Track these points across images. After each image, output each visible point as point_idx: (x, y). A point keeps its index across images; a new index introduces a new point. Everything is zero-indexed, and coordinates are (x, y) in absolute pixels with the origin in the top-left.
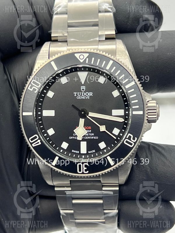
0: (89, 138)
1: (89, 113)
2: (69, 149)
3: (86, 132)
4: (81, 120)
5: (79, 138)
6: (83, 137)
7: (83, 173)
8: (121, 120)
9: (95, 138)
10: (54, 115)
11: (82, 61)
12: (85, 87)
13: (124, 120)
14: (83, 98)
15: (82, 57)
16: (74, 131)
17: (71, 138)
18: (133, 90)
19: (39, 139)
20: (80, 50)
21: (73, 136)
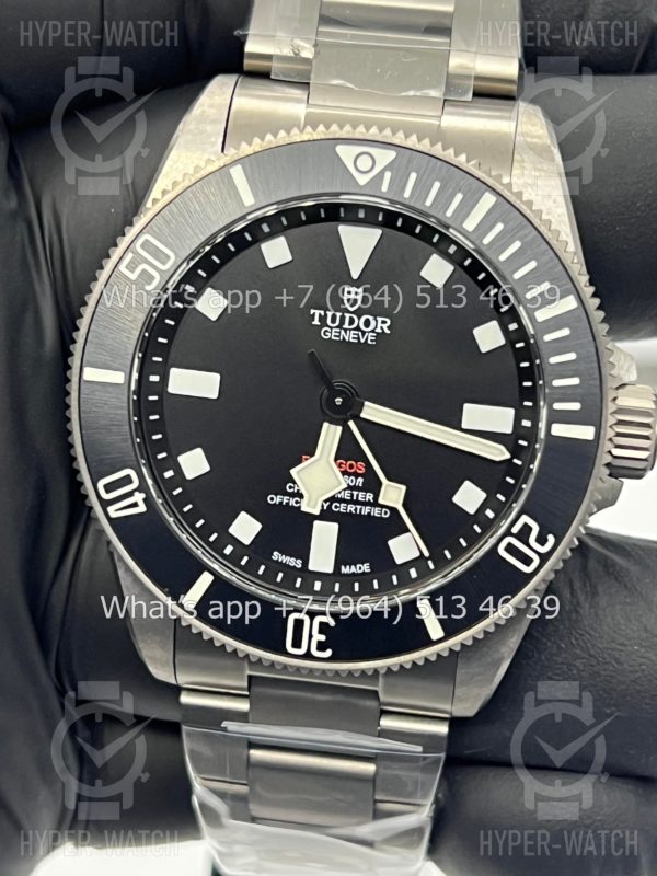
0: (351, 508)
1: (366, 403)
2: (261, 547)
3: (344, 482)
4: (328, 430)
5: (310, 506)
6: (326, 501)
7: (308, 656)
8: (499, 453)
9: (376, 512)
10: (214, 395)
11: (362, 180)
13: (507, 456)
14: (347, 339)
15: (365, 163)
16: (293, 472)
17: (277, 499)
18: (565, 332)
19: (138, 489)
20: (360, 132)
21: (285, 493)
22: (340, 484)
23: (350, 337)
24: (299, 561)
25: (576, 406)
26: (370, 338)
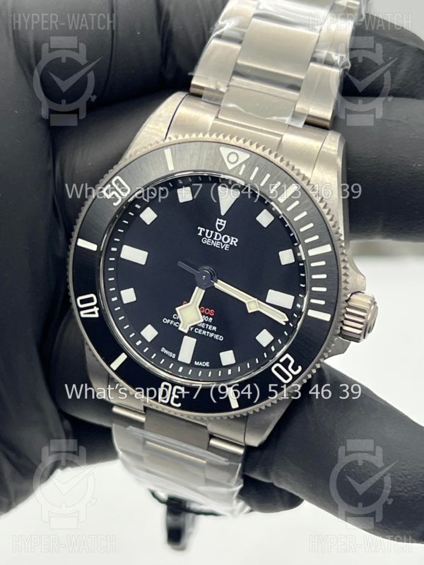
0: (204, 332)
1: (218, 280)
2: (156, 344)
3: (202, 318)
4: (198, 290)
5: (184, 328)
6: (191, 327)
7: (169, 404)
9: (217, 337)
10: (143, 262)
11: (230, 167)
12: (225, 222)
13: (287, 320)
15: (233, 158)
16: (177, 309)
17: (168, 321)
18: (323, 263)
19: (97, 305)
20: (233, 142)
21: (172, 319)
22: (200, 319)
23: (216, 244)
24: (174, 355)
25: (323, 302)
26: (227, 247)
